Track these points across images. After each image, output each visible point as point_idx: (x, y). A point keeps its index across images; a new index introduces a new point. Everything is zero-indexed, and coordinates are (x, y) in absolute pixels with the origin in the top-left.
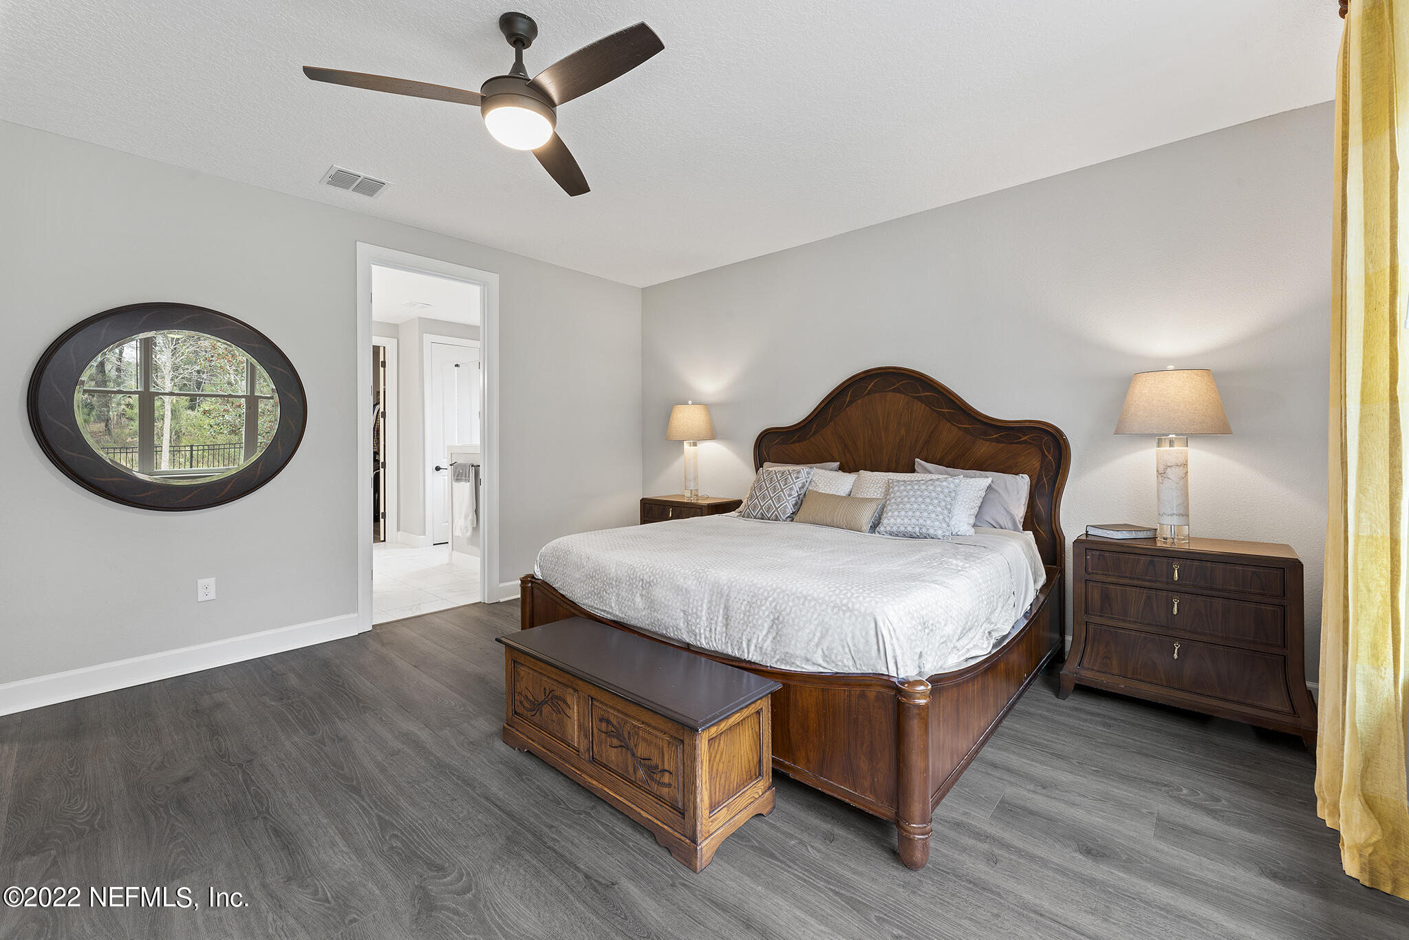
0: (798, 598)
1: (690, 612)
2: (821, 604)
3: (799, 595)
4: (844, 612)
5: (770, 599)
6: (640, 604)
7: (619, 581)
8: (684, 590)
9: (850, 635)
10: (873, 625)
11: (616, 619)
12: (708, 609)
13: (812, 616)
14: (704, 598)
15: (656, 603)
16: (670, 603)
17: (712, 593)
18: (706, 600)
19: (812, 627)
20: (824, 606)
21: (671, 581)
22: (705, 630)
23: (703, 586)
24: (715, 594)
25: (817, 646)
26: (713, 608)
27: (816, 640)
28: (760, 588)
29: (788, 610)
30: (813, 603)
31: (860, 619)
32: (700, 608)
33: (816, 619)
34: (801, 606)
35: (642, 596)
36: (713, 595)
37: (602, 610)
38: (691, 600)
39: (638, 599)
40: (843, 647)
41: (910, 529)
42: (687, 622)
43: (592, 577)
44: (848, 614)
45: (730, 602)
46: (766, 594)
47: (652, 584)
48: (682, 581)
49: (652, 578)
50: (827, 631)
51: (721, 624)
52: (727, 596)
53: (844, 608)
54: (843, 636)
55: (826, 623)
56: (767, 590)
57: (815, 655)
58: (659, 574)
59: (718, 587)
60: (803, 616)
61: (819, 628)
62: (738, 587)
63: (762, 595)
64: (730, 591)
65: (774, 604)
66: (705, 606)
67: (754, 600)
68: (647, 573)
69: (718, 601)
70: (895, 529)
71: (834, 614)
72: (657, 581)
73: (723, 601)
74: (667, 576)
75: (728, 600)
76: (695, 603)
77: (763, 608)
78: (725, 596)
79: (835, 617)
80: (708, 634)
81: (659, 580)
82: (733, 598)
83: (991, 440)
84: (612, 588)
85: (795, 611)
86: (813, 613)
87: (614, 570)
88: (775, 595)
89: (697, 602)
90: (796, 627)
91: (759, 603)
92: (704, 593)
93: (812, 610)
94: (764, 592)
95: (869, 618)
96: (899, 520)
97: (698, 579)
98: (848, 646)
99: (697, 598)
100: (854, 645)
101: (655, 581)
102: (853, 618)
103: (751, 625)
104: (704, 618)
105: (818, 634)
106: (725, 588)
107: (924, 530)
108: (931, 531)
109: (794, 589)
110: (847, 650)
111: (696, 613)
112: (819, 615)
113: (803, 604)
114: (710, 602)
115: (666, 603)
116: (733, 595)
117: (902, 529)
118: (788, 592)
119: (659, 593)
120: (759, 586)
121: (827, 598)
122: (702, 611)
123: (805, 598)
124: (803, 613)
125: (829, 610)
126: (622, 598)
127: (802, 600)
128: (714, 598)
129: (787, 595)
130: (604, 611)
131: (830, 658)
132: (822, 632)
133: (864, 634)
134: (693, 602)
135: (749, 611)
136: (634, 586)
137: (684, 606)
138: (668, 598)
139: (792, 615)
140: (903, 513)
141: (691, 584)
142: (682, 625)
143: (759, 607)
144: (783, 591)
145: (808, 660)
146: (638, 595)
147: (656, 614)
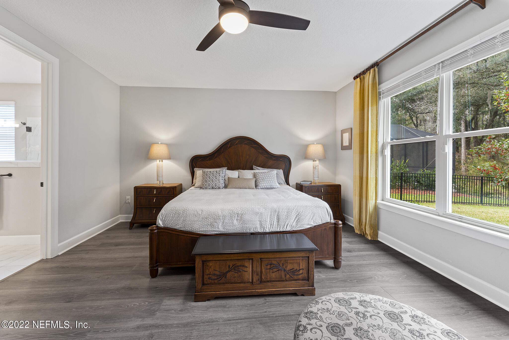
0: (304, 207)
1: (263, 220)
2: (311, 207)
3: (304, 206)
4: (318, 208)
5: (295, 209)
6: (236, 223)
7: (224, 217)
8: (260, 214)
9: (321, 214)
10: (326, 210)
11: (220, 233)
12: (270, 218)
13: (310, 211)
14: (268, 214)
15: (246, 221)
16: (253, 219)
17: (271, 212)
18: (269, 215)
19: (310, 214)
20: (312, 208)
21: (253, 211)
22: (269, 225)
23: (268, 210)
24: (273, 212)
25: (312, 219)
26: (272, 217)
27: (311, 218)
28: (290, 207)
29: (302, 211)
30: (309, 207)
31: (323, 209)
32: (267, 218)
33: (311, 212)
34: (306, 209)
35: (237, 220)
36: (272, 213)
37: (212, 231)
38: (263, 216)
39: (235, 222)
40: (319, 218)
41: (268, 186)
42: (261, 225)
43: (206, 218)
44: (319, 208)
45: (280, 213)
46: (293, 208)
47: (243, 214)
48: (258, 210)
49: (243, 212)
50: (315, 214)
51: (275, 222)
52: (278, 211)
53: (318, 207)
54: (319, 214)
55: (314, 212)
56: (293, 207)
57: (311, 222)
58: (246, 210)
59: (274, 209)
60: (307, 212)
61: (312, 214)
62: (282, 208)
63: (292, 208)
64: (279, 210)
65: (296, 210)
66: (269, 217)
67: (289, 211)
68: (240, 211)
69: (274, 214)
70: (263, 187)
71: (316, 209)
72: (246, 212)
73: (276, 214)
74: (250, 210)
75: (278, 213)
76: (265, 217)
77: (293, 212)
78: (277, 212)
79: (316, 210)
80: (270, 227)
81: (247, 212)
82: (281, 212)
83: (273, 160)
84: (220, 220)
85: (304, 211)
86: (310, 210)
87: (220, 213)
88: (296, 207)
89: (266, 216)
90: (305, 216)
91: (291, 211)
92: (268, 212)
93: (309, 209)
94: (292, 207)
95: (325, 208)
96: (264, 184)
97: (265, 208)
98: (321, 217)
99: (265, 215)
100: (322, 216)
101: (245, 213)
102: (321, 209)
103: (289, 219)
104: (269, 221)
105: (312, 216)
106: (277, 209)
107: (272, 186)
108: (274, 187)
109: (302, 205)
110: (320, 218)
111: (265, 220)
112: (312, 210)
113: (306, 208)
114: (271, 215)
115: (252, 220)
116: (280, 211)
117: (266, 187)
118: (300, 206)
119: (246, 217)
120: (289, 206)
121: (312, 205)
122: (267, 219)
123: (306, 207)
124: (307, 211)
125: (314, 208)
126: (226, 223)
127: (305, 207)
128: (273, 213)
129: (300, 207)
130: (213, 231)
131: (315, 222)
132: (313, 215)
133: (324, 213)
134: (264, 217)
135: (288, 214)
136: (233, 217)
137: (260, 219)
138: (252, 218)
139: (303, 212)
140: (265, 182)
141: (262, 210)
142: (258, 226)
143: (291, 213)
144: (298, 206)
145: (308, 224)
146: (235, 220)
147: (245, 225)
